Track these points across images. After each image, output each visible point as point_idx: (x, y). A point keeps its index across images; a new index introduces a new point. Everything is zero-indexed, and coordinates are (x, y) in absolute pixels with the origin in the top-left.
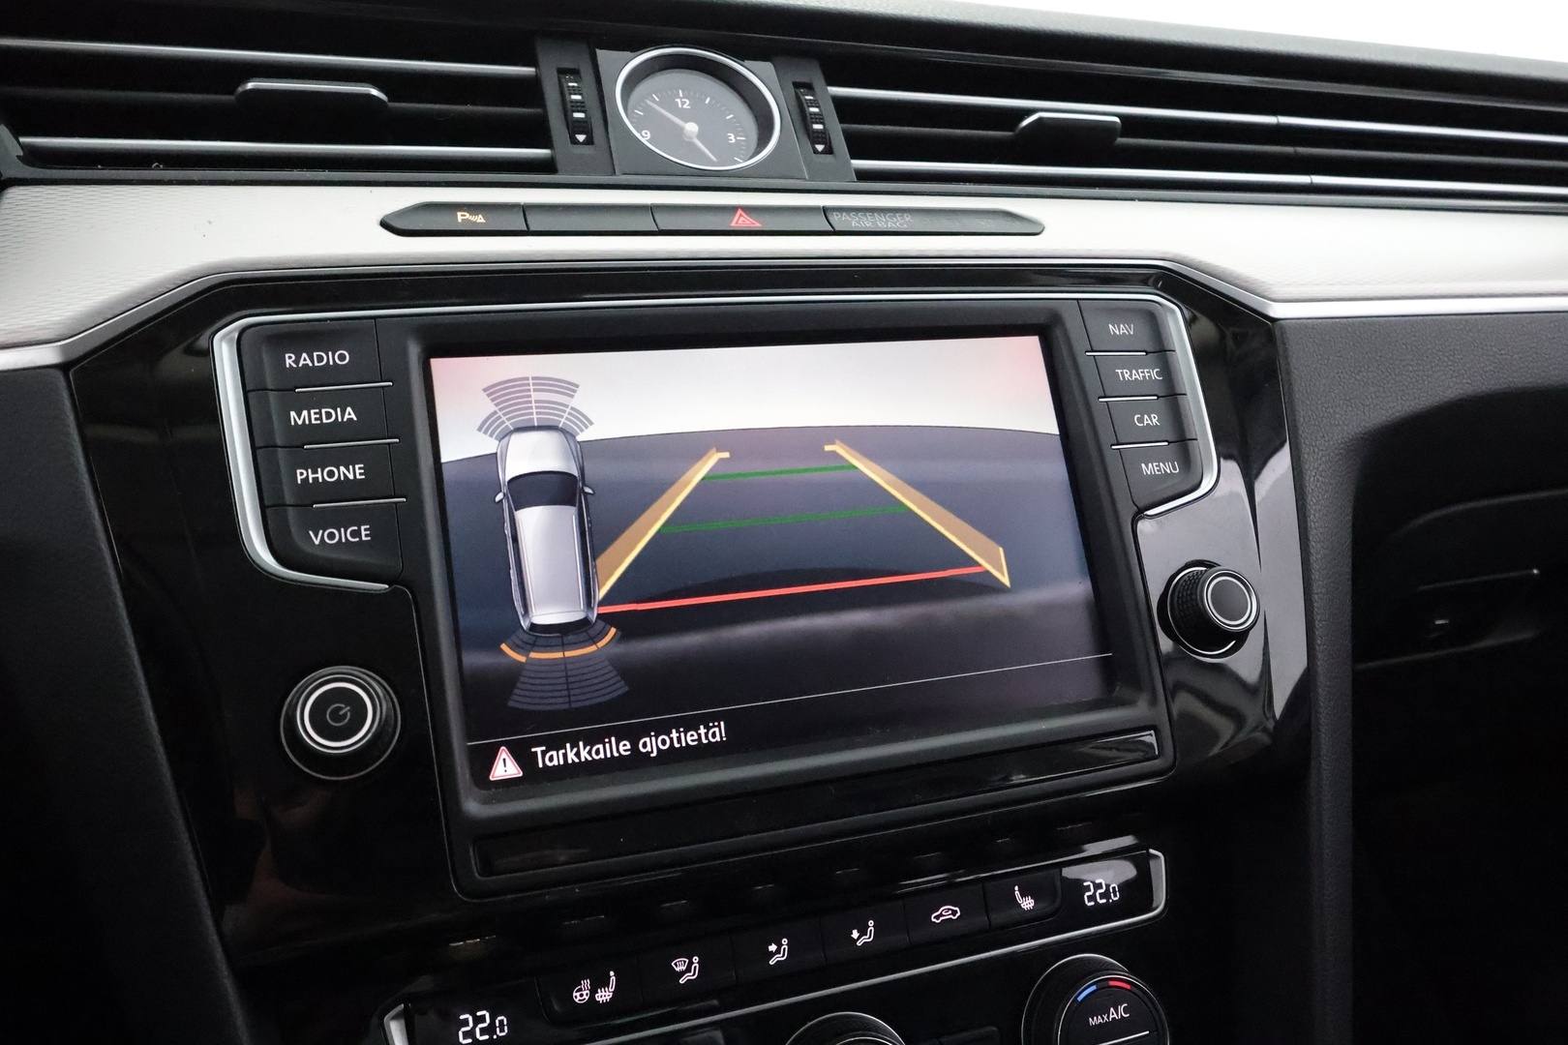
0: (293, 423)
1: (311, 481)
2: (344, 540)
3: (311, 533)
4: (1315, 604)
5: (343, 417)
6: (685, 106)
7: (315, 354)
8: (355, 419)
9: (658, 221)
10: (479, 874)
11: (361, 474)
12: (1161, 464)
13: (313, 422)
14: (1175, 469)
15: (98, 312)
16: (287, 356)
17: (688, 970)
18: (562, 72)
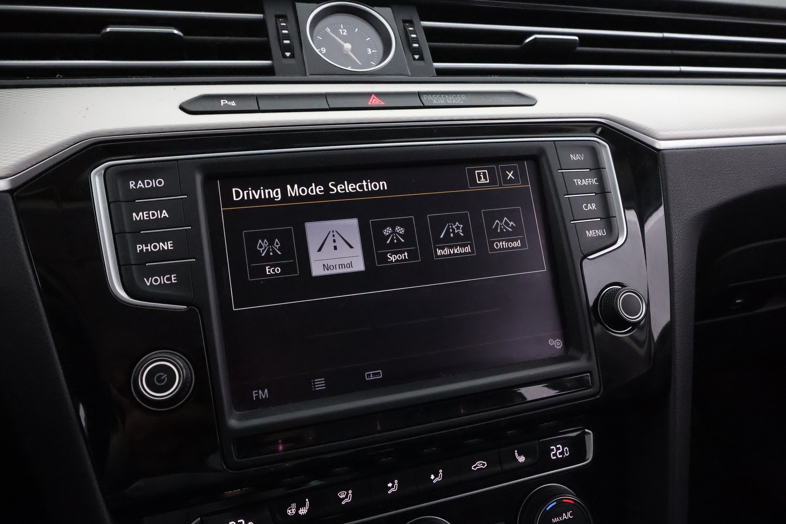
0: (134, 220)
1: (144, 251)
2: (162, 283)
3: (145, 279)
4: (676, 305)
5: (161, 216)
6: (344, 34)
7: (146, 181)
8: (168, 216)
9: (329, 103)
10: (236, 457)
11: (171, 247)
12: (597, 231)
13: (145, 218)
14: (604, 233)
15: (28, 161)
16: (130, 182)
17: (346, 497)
18: (278, 17)
